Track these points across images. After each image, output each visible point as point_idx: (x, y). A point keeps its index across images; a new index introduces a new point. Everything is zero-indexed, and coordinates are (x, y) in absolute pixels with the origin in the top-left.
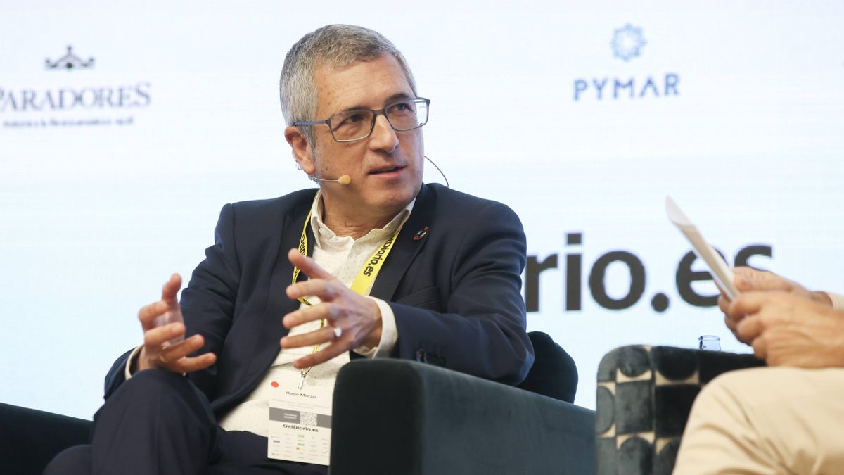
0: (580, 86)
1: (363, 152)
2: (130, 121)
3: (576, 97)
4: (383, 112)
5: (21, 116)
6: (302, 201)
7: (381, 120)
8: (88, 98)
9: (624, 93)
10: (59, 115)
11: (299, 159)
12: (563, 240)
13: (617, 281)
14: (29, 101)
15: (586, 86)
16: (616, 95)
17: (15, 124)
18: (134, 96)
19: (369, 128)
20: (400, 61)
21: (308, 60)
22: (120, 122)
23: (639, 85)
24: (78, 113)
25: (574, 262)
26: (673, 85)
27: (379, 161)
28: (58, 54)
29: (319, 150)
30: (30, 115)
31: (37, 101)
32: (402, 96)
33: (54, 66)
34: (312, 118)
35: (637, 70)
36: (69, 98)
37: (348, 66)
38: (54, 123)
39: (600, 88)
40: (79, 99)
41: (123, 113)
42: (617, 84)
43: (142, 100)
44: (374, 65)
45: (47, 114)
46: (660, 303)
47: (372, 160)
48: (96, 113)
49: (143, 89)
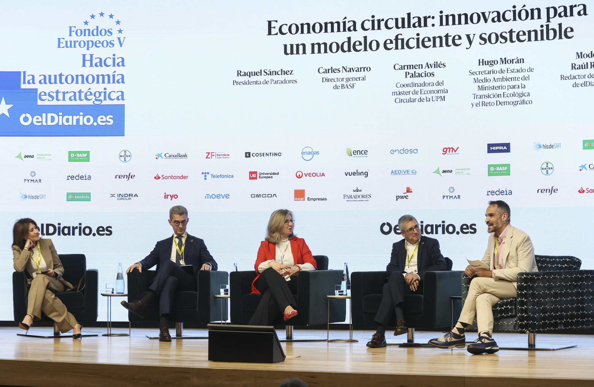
0: (444, 197)
1: (412, 234)
2: (368, 200)
3: (443, 199)
4: (415, 228)
5: (349, 199)
6: (404, 240)
7: (414, 229)
8: (361, 196)
9: (451, 198)
10: (356, 199)
11: (403, 236)
12: (441, 222)
13: (451, 229)
14: (351, 197)
15: (445, 197)
16: (450, 199)
17: (348, 201)
18: (368, 196)
19: (413, 230)
20: (415, 219)
21: (402, 222)
22: (366, 201)
23: (454, 197)
24: (359, 199)
25: (443, 226)
26: (459, 197)
27: (415, 235)
28: (355, 189)
29: (406, 234)
30: (351, 199)
31: (352, 197)
32: (417, 225)
33: (355, 191)
34: (404, 230)
35: (453, 194)
36: (357, 197)
37: (408, 222)
38: (355, 201)
39: (447, 197)
40: (359, 197)
41: (366, 199)
42: (450, 196)
43: (370, 197)
44: (412, 221)
45: (354, 199)
46: (458, 233)
47: (414, 235)
48: (362, 199)
49: (370, 195)
